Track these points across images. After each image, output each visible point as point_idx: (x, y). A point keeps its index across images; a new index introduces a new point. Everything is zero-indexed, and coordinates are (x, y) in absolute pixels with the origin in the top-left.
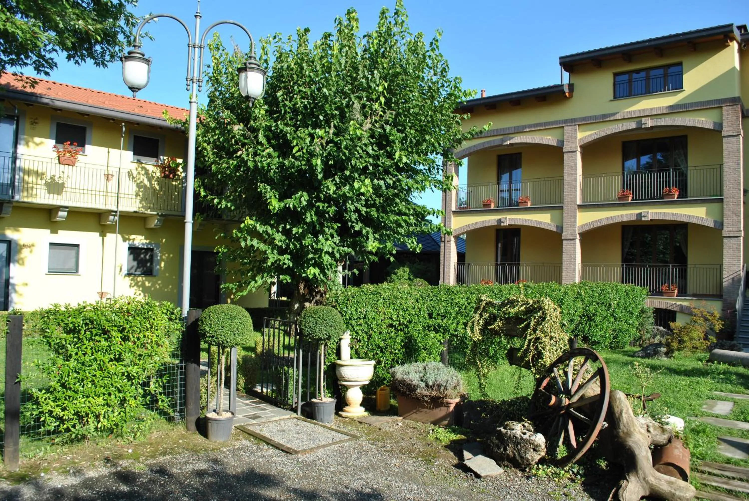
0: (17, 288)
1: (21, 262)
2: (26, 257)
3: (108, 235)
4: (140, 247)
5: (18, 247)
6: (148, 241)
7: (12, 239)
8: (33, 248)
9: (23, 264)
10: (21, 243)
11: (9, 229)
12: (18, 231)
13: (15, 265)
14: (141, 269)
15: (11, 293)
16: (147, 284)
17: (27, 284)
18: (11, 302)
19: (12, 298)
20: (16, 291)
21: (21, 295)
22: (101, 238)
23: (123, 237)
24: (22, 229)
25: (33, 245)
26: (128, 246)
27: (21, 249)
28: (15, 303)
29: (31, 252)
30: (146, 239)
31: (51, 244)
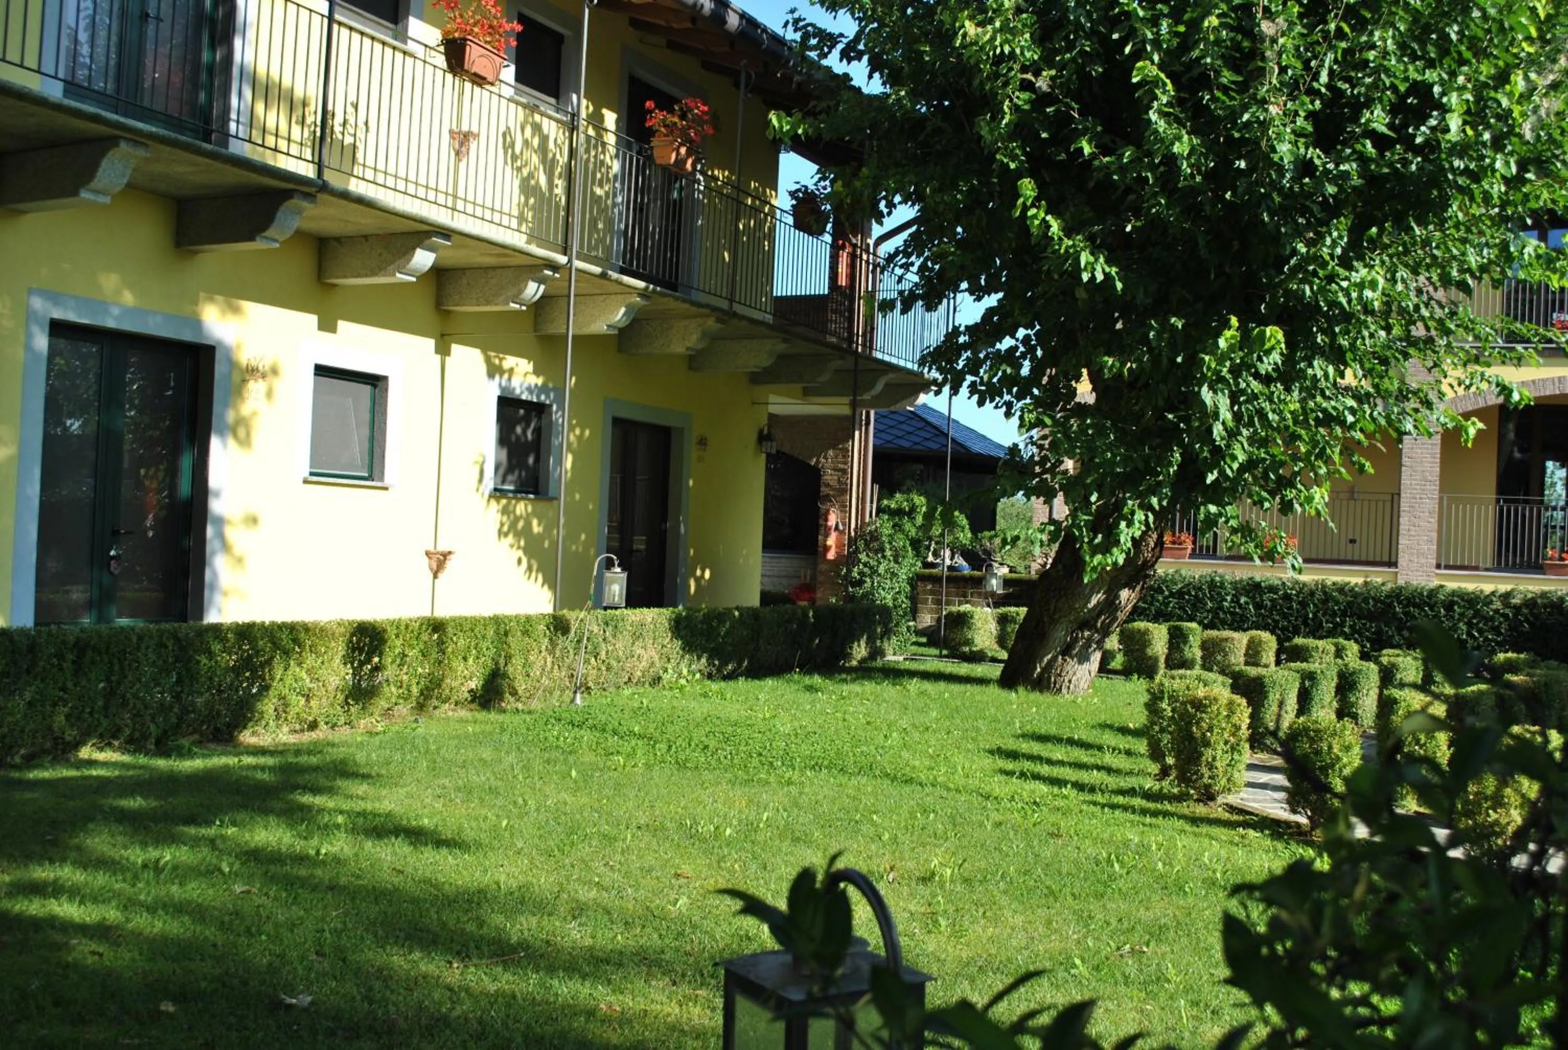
0: (230, 533)
1: (242, 432)
2: (254, 413)
3: (456, 348)
4: (524, 397)
5: (236, 378)
6: (540, 381)
7: (220, 343)
8: (277, 383)
9: (245, 442)
10: (244, 357)
11: (211, 300)
12: (236, 310)
13: (225, 445)
14: (516, 473)
15: (213, 553)
16: (536, 528)
17: (254, 520)
18: (213, 588)
19: (215, 575)
20: (225, 547)
21: (240, 560)
22: (439, 357)
23: (488, 361)
24: (248, 306)
25: (275, 371)
26: (498, 392)
27: (244, 381)
28: (225, 594)
29: (269, 394)
30: (537, 372)
31: (322, 371)
